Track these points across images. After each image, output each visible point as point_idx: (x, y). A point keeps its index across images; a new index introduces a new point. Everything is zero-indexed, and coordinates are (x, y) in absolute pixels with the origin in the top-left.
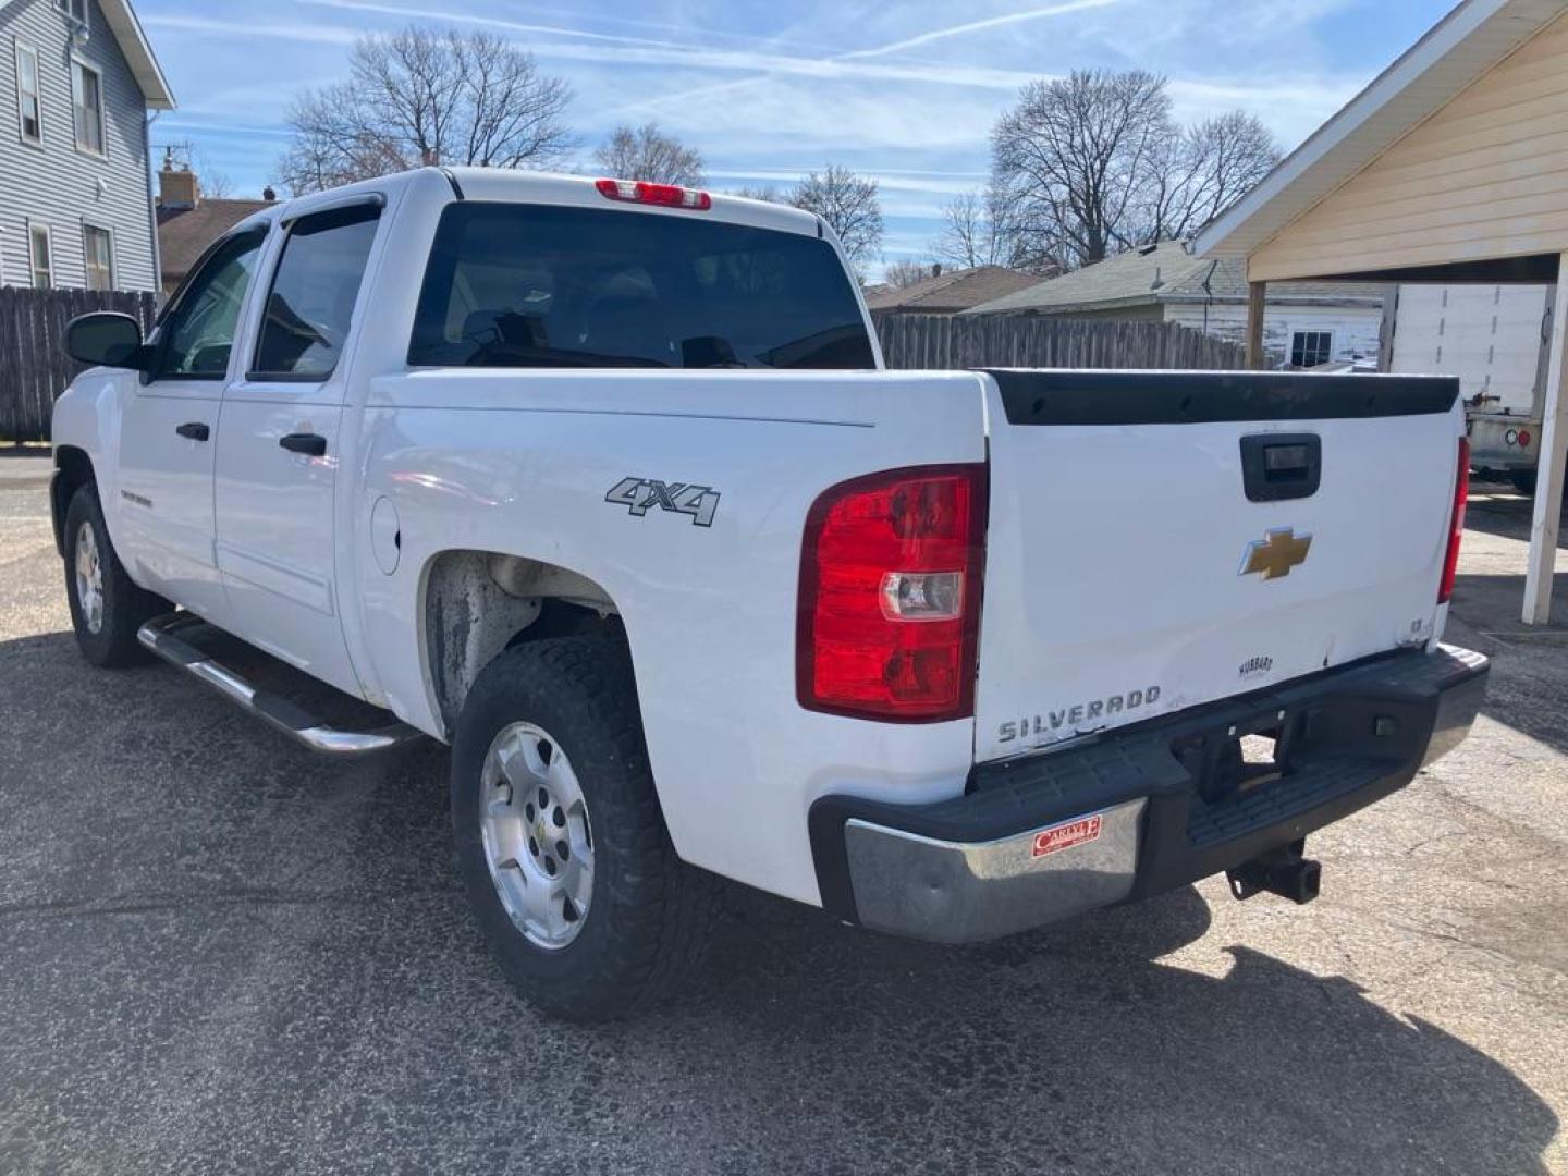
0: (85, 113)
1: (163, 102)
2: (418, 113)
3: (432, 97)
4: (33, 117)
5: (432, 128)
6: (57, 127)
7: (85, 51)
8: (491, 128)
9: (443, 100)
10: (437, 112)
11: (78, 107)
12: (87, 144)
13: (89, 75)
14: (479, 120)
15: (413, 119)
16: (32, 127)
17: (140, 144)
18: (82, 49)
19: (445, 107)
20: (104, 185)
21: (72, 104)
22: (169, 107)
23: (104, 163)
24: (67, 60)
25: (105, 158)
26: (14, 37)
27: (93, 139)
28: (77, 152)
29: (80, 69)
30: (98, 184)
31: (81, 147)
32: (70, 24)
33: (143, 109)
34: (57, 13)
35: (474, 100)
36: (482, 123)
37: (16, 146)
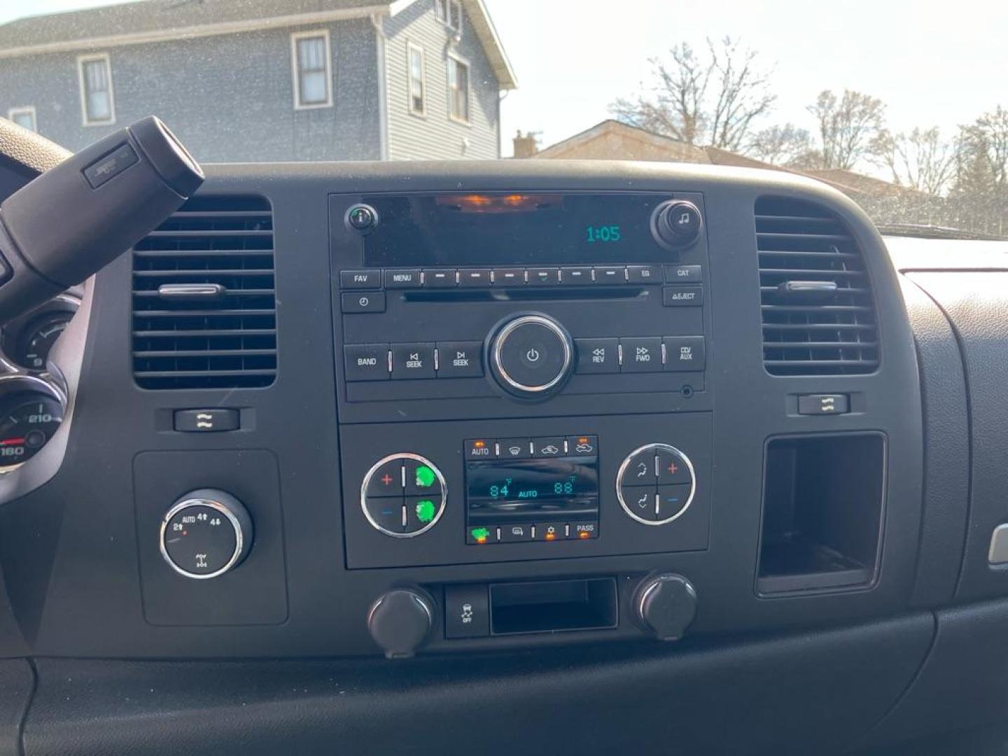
0: (457, 93)
1: (509, 84)
2: (683, 93)
3: (693, 80)
4: (418, 95)
5: (692, 102)
6: (436, 104)
7: (459, 50)
8: (731, 98)
9: (699, 83)
10: (696, 90)
11: (452, 88)
12: (458, 115)
13: (460, 66)
14: (724, 91)
15: (680, 98)
16: (418, 103)
17: (494, 115)
18: (456, 48)
19: (702, 87)
20: (468, 144)
21: (447, 86)
22: (514, 87)
23: (468, 128)
24: (445, 57)
25: (469, 125)
26: (407, 39)
27: (462, 112)
28: (450, 120)
29: (454, 64)
30: (463, 143)
31: (453, 117)
32: (447, 30)
33: (497, 91)
34: (439, 23)
35: (721, 79)
36: (726, 94)
37: (406, 117)
